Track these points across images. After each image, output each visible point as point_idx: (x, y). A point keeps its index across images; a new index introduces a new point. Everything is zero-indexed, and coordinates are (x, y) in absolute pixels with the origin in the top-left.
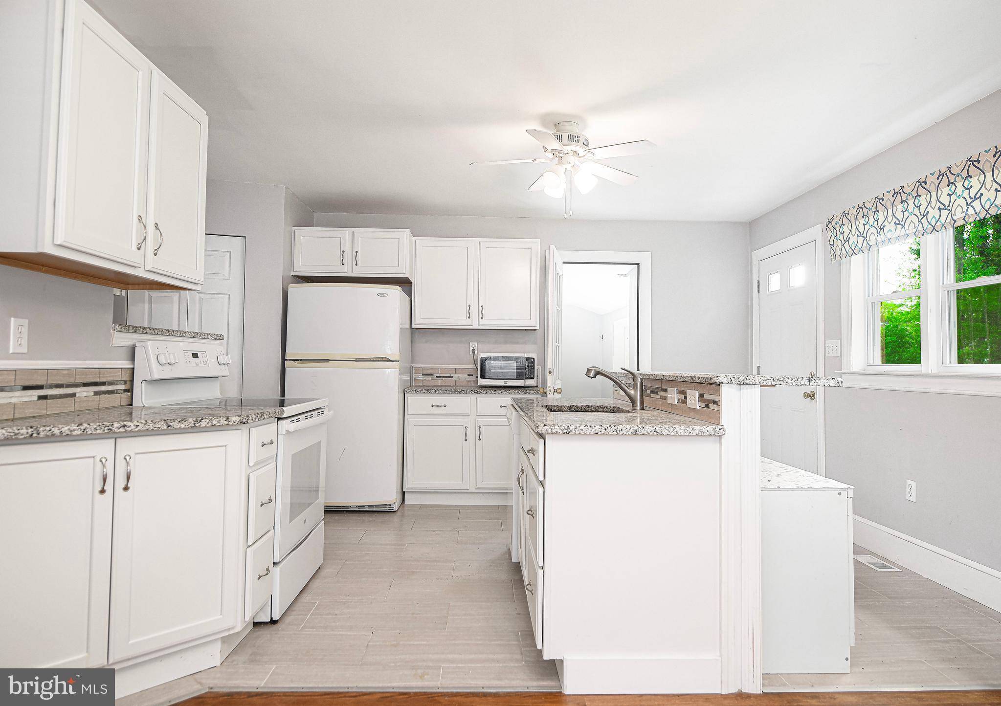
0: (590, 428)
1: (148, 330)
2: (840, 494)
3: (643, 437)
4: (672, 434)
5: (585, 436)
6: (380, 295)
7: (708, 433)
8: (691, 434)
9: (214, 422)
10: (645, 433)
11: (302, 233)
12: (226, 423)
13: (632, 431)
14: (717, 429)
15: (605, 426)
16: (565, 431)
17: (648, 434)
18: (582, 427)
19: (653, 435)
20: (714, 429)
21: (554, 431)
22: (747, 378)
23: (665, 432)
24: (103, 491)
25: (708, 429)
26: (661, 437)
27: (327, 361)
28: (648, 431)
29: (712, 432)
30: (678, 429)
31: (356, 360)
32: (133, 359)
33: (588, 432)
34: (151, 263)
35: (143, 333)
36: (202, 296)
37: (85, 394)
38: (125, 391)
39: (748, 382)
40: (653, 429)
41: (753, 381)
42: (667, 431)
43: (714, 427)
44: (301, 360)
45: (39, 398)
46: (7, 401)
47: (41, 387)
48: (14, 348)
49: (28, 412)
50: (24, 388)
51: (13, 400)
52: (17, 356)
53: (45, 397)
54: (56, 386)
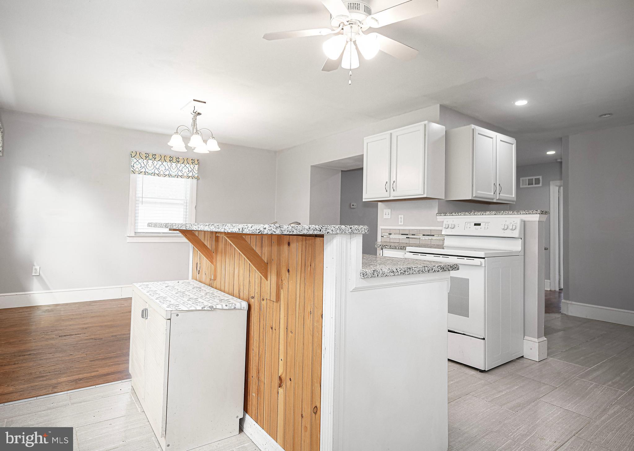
34: (393, 194)
45: (407, 238)
46: (398, 237)
47: (407, 235)
48: (400, 224)
49: (403, 241)
50: (402, 234)
51: (399, 237)
52: (401, 225)
53: (409, 238)
54: (412, 235)
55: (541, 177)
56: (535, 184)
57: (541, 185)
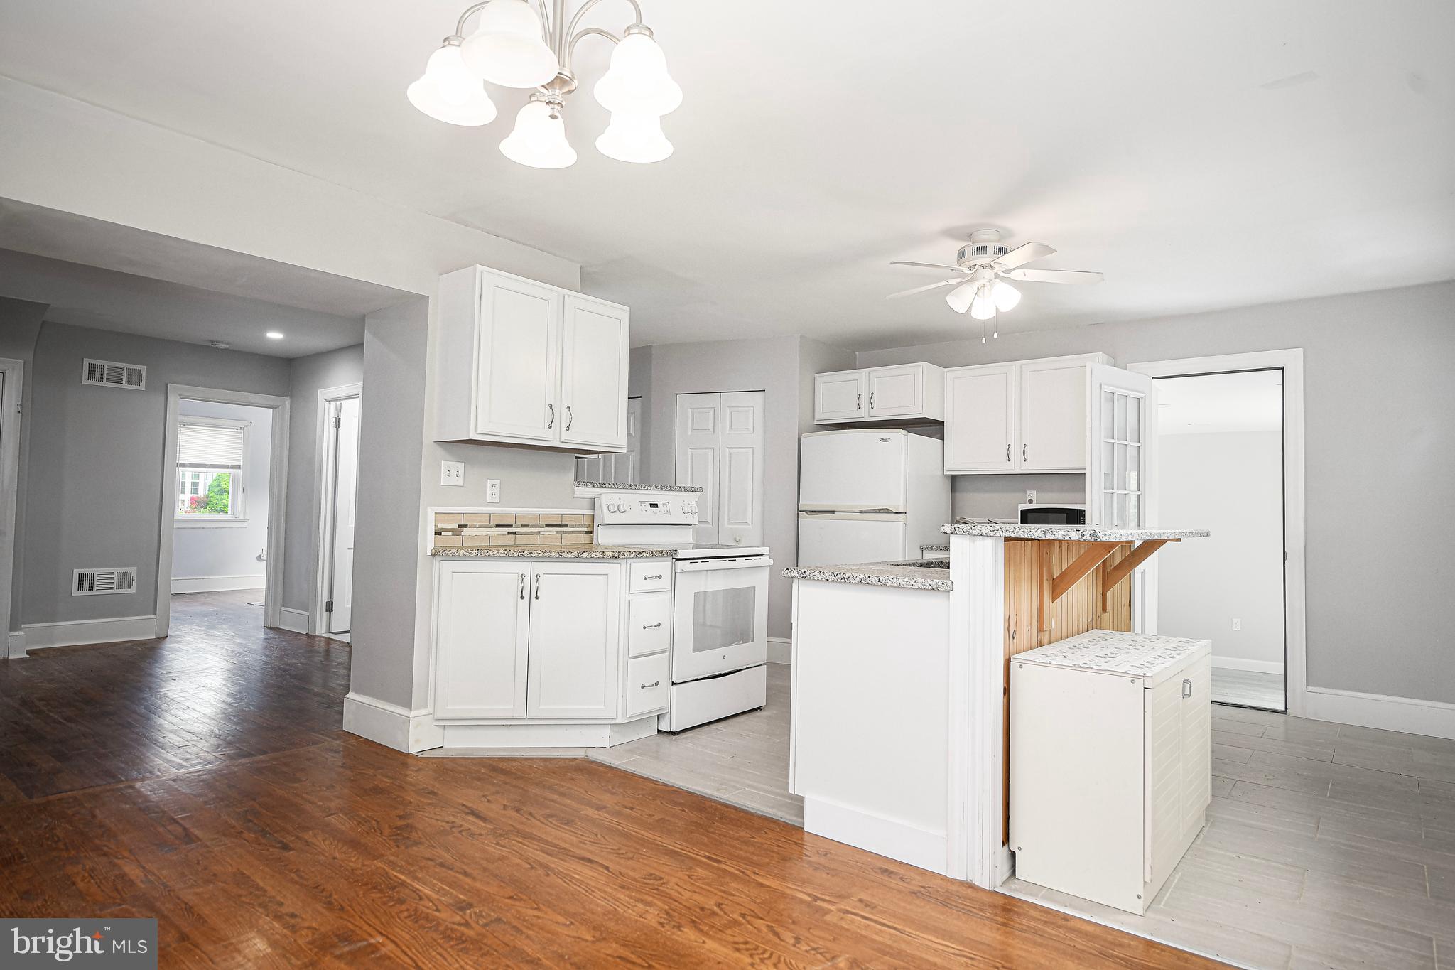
0: (822, 575)
1: (607, 485)
2: (1133, 681)
3: (868, 586)
4: (895, 585)
5: (818, 582)
6: (883, 440)
7: (931, 587)
8: (913, 587)
9: (593, 555)
10: (870, 582)
11: (822, 379)
12: (602, 556)
13: (858, 579)
14: (940, 584)
15: (835, 574)
16: (802, 576)
17: (872, 584)
18: (816, 573)
19: (877, 585)
20: (937, 583)
21: (793, 575)
22: (973, 528)
23: (889, 583)
24: (522, 598)
25: (931, 583)
26: (885, 588)
27: (833, 512)
28: (873, 580)
29: (935, 587)
30: (901, 581)
31: (861, 512)
32: (593, 508)
33: (820, 578)
34: (565, 436)
35: (601, 487)
36: (731, 450)
37: (549, 533)
38: (587, 532)
39: (973, 532)
40: (877, 579)
41: (979, 531)
42: (890, 582)
43: (937, 581)
44: (815, 511)
45: (509, 533)
46: (485, 534)
47: (511, 526)
48: (489, 499)
49: (500, 542)
50: (497, 526)
51: (489, 533)
52: (493, 505)
53: (514, 533)
54: (523, 526)
55: (143, 369)
56: (128, 383)
57: (142, 387)
